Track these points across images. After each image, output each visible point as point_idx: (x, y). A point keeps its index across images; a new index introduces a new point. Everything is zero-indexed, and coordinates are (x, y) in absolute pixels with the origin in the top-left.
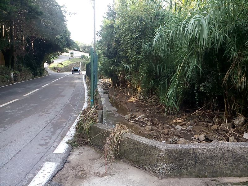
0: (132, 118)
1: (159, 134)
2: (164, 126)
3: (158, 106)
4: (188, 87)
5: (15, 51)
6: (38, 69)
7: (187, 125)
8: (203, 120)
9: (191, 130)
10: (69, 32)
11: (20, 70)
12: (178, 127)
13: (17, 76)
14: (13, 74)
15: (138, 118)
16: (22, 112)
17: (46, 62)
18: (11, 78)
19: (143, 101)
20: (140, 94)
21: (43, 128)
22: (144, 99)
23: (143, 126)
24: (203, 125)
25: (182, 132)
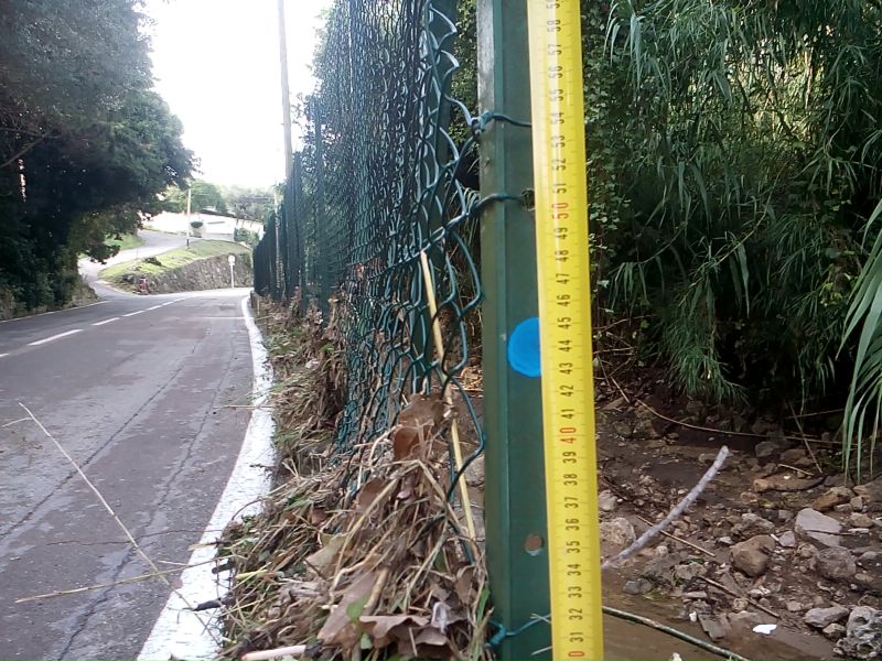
7: (857, 502)
12: (817, 523)
17: (88, 251)
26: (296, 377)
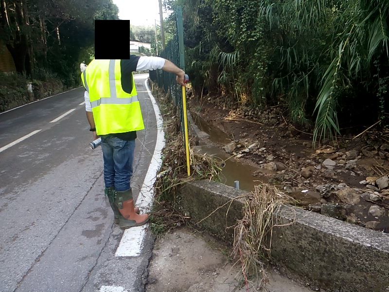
0: (237, 150)
1: (293, 177)
2: (300, 162)
3: (281, 125)
4: (350, 86)
5: (30, 46)
6: (71, 75)
7: (344, 157)
8: (376, 148)
9: (355, 166)
10: (115, 6)
11: (43, 79)
12: (329, 163)
13: (38, 88)
14: (31, 85)
15: (249, 149)
16: (47, 155)
17: (84, 62)
18: (28, 93)
19: (252, 118)
20: (247, 105)
21: (87, 190)
22: (254, 113)
23: (261, 162)
24: (377, 157)
25: (339, 171)
26: (170, 121)
